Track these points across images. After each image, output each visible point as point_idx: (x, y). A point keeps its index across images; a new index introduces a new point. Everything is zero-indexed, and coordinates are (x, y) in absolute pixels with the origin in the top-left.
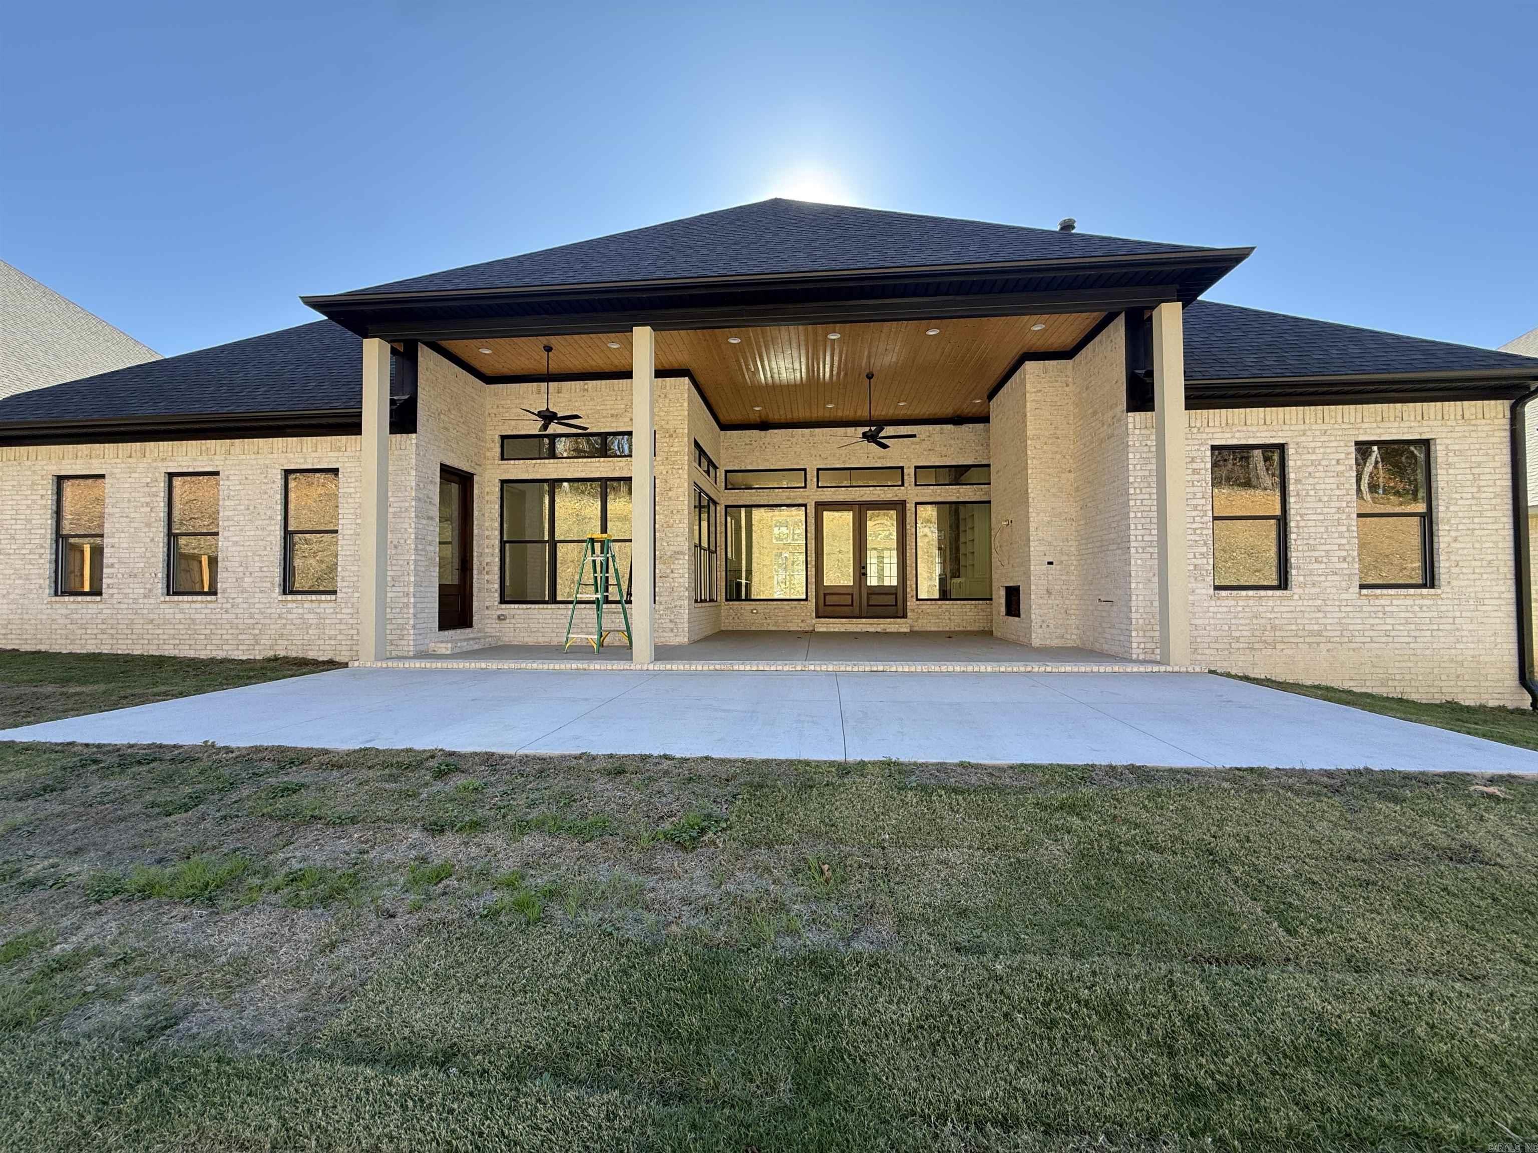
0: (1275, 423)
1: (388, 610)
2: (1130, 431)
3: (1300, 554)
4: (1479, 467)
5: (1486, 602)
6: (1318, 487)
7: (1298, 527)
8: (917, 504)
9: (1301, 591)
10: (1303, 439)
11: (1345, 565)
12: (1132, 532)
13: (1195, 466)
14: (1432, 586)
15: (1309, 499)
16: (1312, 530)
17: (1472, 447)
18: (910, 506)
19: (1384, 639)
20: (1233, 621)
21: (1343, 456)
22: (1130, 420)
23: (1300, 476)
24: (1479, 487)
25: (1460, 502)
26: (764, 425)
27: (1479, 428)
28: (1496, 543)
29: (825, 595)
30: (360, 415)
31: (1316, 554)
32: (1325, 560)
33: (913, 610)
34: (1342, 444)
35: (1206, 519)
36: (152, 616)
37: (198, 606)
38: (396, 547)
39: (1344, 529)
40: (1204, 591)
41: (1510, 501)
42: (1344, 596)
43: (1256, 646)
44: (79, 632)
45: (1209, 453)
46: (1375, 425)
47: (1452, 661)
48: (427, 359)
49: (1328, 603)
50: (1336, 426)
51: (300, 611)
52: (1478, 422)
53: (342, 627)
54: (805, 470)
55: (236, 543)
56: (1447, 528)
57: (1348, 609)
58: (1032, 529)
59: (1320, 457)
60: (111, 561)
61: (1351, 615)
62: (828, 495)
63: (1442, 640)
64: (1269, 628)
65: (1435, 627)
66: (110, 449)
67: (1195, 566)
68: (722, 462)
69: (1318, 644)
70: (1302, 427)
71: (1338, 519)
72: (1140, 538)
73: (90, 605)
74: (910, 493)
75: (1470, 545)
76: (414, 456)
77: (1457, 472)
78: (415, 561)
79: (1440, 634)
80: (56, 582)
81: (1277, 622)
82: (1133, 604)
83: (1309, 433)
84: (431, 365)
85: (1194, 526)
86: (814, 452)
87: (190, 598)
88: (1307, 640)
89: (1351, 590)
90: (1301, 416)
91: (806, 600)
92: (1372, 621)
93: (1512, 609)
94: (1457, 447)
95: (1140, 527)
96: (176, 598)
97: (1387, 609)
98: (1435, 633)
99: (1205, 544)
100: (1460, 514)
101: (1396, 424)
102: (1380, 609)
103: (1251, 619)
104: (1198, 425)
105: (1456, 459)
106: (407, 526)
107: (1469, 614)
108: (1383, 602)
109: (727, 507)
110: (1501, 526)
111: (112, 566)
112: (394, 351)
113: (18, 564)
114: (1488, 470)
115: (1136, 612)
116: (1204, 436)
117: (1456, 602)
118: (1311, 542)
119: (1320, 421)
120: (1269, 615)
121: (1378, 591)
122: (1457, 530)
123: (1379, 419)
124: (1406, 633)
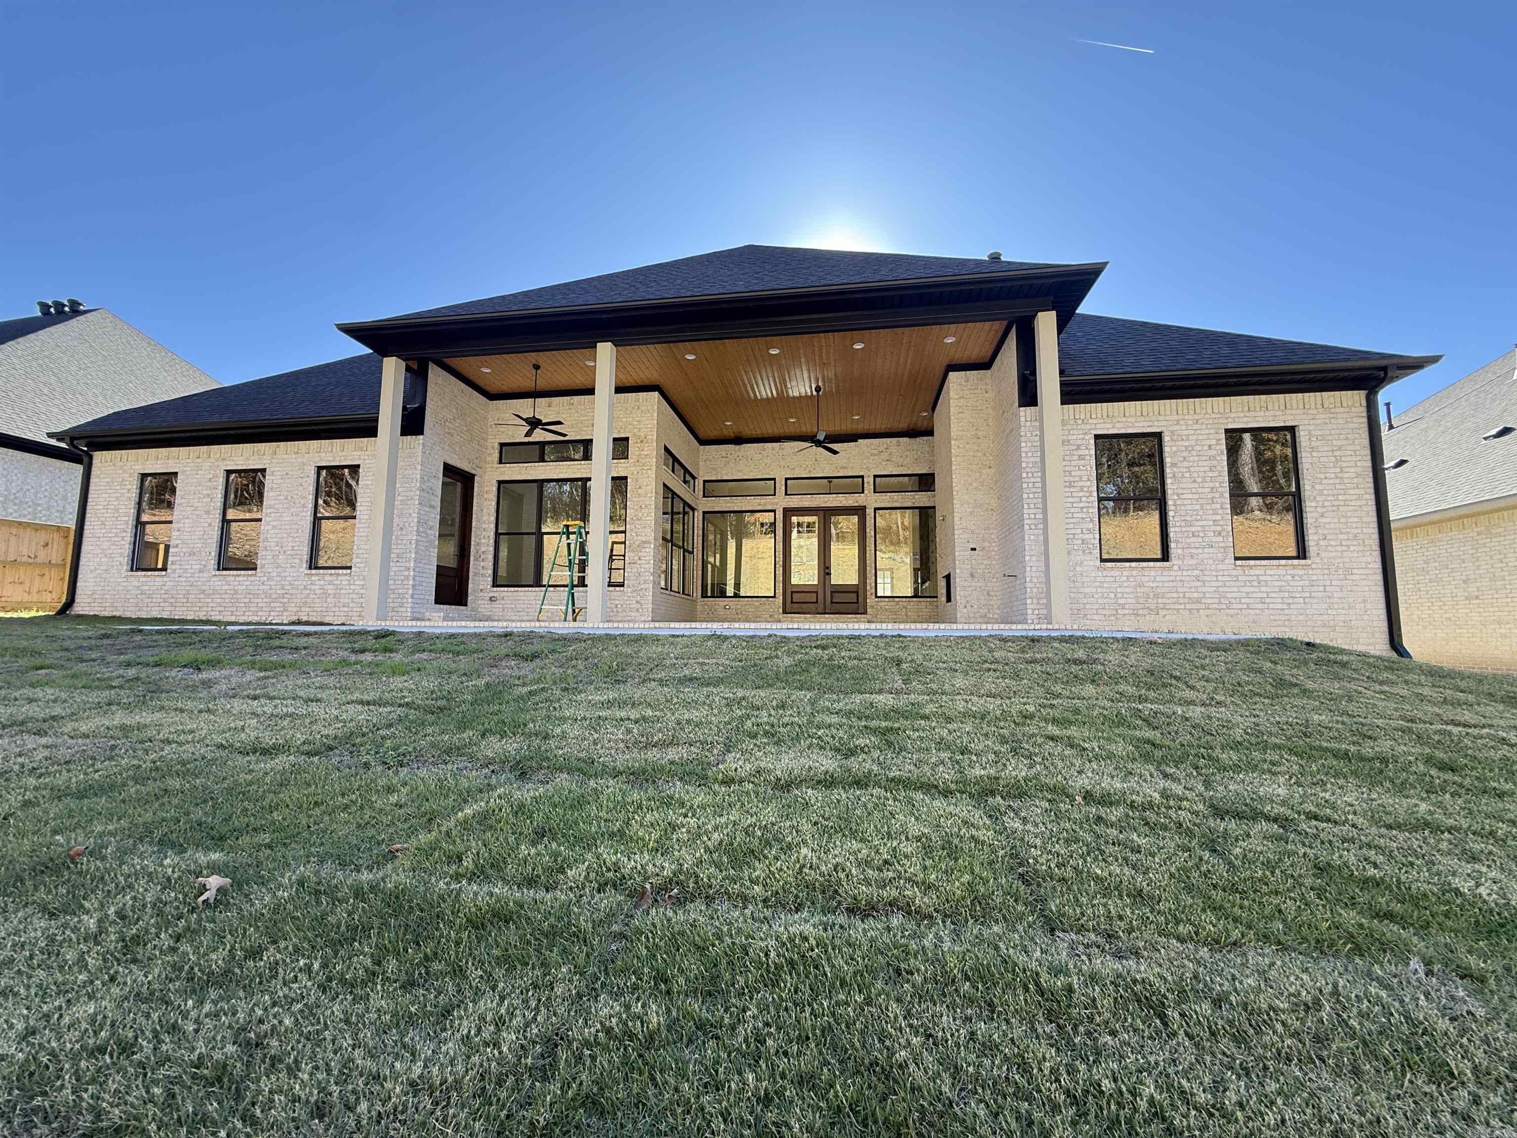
0: (1151, 414)
1: (391, 582)
2: (1022, 424)
3: (1177, 529)
4: (1339, 450)
5: (1355, 571)
6: (1192, 469)
7: (1175, 505)
8: (876, 509)
9: (1180, 562)
10: (1176, 428)
11: (1221, 539)
12: (1025, 511)
13: (1080, 452)
14: (1305, 558)
15: (1184, 480)
16: (1189, 507)
17: (1333, 432)
18: (870, 512)
19: (1259, 606)
20: (1119, 590)
21: (1214, 442)
22: (1022, 414)
23: (1175, 460)
24: (1341, 468)
25: (1325, 481)
26: (739, 440)
27: (1339, 416)
28: (1360, 517)
29: (792, 593)
30: (376, 420)
31: (1194, 529)
32: (1201, 534)
33: (872, 607)
34: (1212, 431)
35: (1091, 499)
36: (204, 588)
37: (241, 579)
38: (401, 529)
39: (1218, 506)
40: (1091, 563)
41: (1371, 480)
42: (1220, 567)
43: (1140, 612)
44: (146, 601)
45: (1092, 441)
46: (1242, 415)
47: (1324, 626)
48: (436, 375)
49: (1206, 573)
50: (1207, 416)
51: (322, 583)
52: (1337, 410)
53: (354, 596)
54: (774, 479)
55: (274, 527)
56: (1314, 504)
57: (1225, 578)
58: (956, 519)
59: (1193, 443)
60: (177, 542)
61: (1228, 584)
62: (795, 502)
63: (1315, 606)
64: (1151, 595)
65: (1308, 595)
66: (183, 451)
67: (1083, 540)
68: (701, 473)
69: (1198, 610)
70: (1176, 417)
71: (1213, 498)
72: (1032, 516)
73: (157, 579)
74: (870, 499)
75: (1336, 520)
76: (420, 454)
77: (1321, 454)
78: (417, 541)
79: (1312, 600)
80: (133, 560)
81: (1159, 590)
82: (1028, 574)
83: (1182, 422)
84: (440, 381)
85: (1081, 505)
86: (782, 463)
87: (235, 572)
88: (1188, 606)
89: (1227, 561)
90: (1174, 407)
91: (774, 597)
92: (1247, 589)
93: (1379, 577)
94: (1319, 433)
95: (1032, 506)
96: (224, 572)
97: (1262, 578)
98: (1307, 600)
99: (1091, 521)
100: (1325, 492)
101: (1262, 414)
102: (1255, 578)
103: (1136, 586)
104: (1083, 417)
105: (1319, 443)
106: (411, 511)
107: (1339, 583)
108: (1257, 572)
109: (704, 513)
110: (1364, 502)
111: (177, 546)
112: (408, 369)
113: (106, 545)
114: (1349, 453)
115: (1031, 581)
116: (1088, 427)
117: (1326, 572)
118: (1188, 518)
119: (1192, 412)
120: (1151, 584)
121: (1252, 562)
122: (1323, 507)
123: (1246, 408)
124: (1280, 600)
